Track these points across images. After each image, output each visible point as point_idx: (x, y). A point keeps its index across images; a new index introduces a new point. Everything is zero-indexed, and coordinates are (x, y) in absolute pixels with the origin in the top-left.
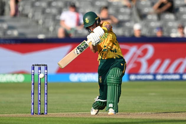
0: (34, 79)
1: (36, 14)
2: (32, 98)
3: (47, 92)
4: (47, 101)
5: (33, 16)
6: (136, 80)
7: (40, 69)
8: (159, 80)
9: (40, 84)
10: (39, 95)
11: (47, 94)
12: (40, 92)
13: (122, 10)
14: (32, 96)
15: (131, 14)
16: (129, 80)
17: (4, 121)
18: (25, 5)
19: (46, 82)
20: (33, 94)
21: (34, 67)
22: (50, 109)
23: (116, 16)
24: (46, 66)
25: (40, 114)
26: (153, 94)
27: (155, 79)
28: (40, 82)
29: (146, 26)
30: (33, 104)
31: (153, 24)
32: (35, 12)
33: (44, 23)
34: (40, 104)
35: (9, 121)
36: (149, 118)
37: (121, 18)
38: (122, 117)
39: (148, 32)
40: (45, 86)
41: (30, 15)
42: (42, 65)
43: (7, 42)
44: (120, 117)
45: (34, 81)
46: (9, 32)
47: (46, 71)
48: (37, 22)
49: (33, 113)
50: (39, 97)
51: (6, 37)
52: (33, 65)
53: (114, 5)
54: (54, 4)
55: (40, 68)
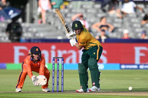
0: (54, 67)
1: (56, 22)
2: (53, 81)
3: (63, 76)
4: (63, 82)
5: (54, 23)
6: (126, 69)
7: (59, 61)
8: (141, 69)
9: (58, 71)
10: (58, 79)
11: (63, 78)
12: (58, 76)
13: (117, 20)
14: (53, 79)
15: (122, 23)
16: (121, 68)
17: (33, 96)
18: (48, 16)
19: (63, 69)
20: (54, 78)
21: (54, 59)
22: (65, 88)
23: (112, 24)
24: (63, 58)
25: (58, 91)
26: (137, 78)
27: (139, 68)
28: (59, 69)
29: (133, 31)
30: (54, 84)
31: (137, 30)
32: (55, 21)
33: (62, 28)
34: (58, 84)
35: (36, 96)
36: (134, 95)
37: (115, 25)
38: (115, 95)
39: (134, 36)
40: (62, 72)
41: (52, 23)
42: (60, 58)
43: (36, 41)
44: (114, 94)
45: (54, 68)
46: (37, 35)
47: (63, 62)
48: (57, 28)
49: (54, 91)
50: (58, 80)
51: (35, 38)
52: (53, 58)
53: (111, 17)
54: (69, 15)
55: (59, 59)
